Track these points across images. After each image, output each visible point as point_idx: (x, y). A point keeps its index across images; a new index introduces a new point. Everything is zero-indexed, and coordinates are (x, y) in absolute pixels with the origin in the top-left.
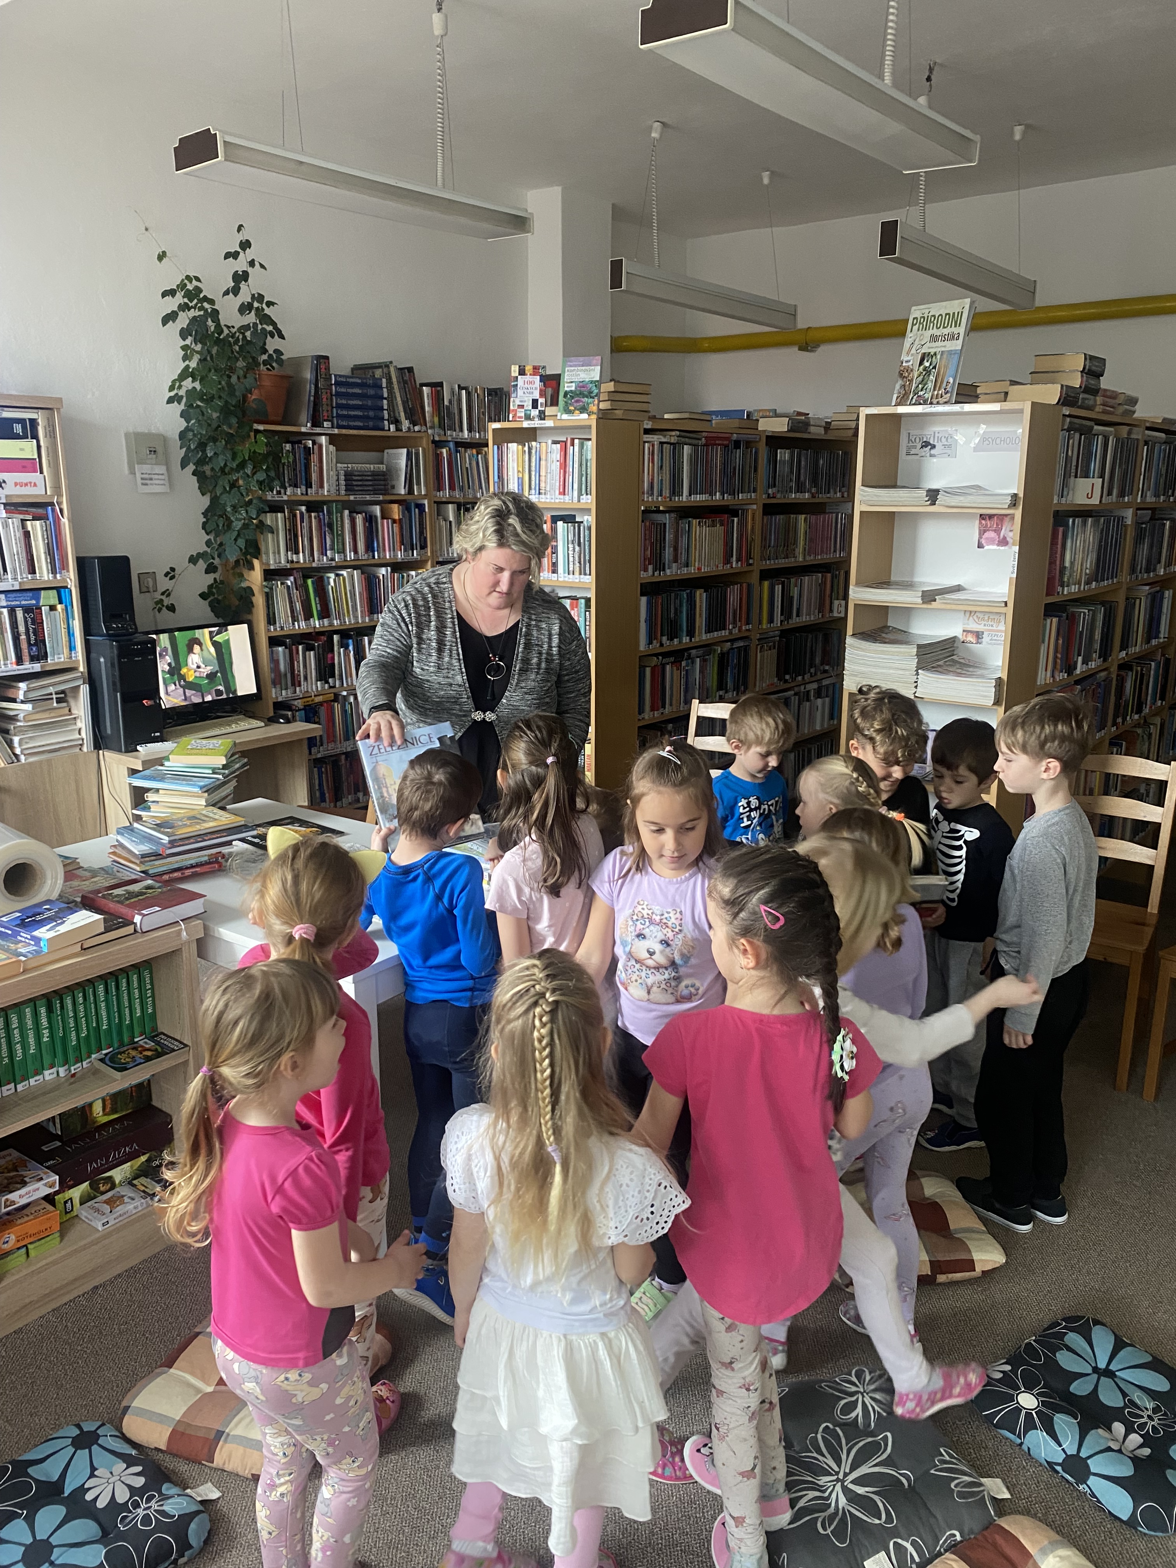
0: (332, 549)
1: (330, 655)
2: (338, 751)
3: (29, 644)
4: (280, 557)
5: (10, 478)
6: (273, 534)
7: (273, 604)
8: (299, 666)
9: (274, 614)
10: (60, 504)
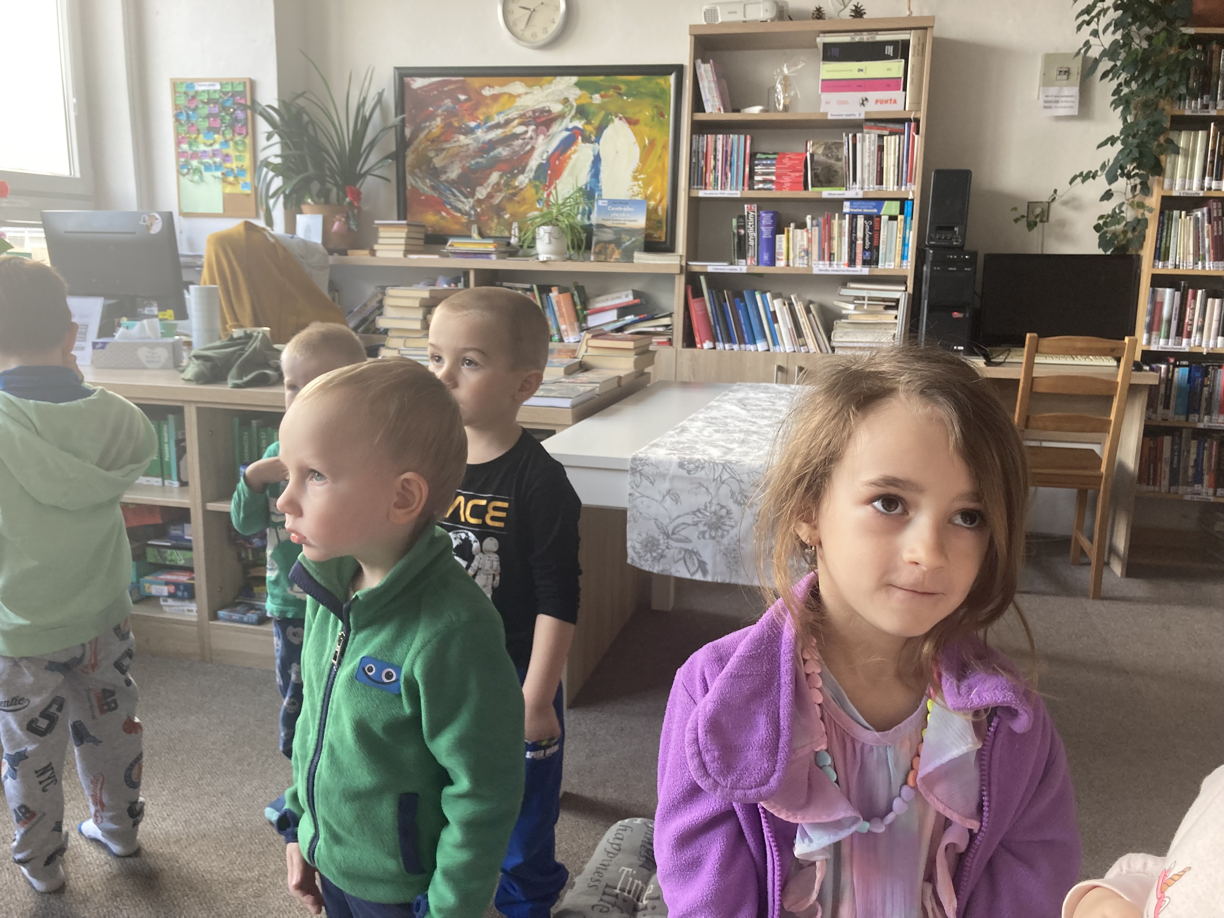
3: (864, 249)
4: (1191, 183)
5: (872, 95)
6: (1186, 156)
7: (1168, 236)
8: (1193, 314)
9: (1167, 249)
10: (917, 121)
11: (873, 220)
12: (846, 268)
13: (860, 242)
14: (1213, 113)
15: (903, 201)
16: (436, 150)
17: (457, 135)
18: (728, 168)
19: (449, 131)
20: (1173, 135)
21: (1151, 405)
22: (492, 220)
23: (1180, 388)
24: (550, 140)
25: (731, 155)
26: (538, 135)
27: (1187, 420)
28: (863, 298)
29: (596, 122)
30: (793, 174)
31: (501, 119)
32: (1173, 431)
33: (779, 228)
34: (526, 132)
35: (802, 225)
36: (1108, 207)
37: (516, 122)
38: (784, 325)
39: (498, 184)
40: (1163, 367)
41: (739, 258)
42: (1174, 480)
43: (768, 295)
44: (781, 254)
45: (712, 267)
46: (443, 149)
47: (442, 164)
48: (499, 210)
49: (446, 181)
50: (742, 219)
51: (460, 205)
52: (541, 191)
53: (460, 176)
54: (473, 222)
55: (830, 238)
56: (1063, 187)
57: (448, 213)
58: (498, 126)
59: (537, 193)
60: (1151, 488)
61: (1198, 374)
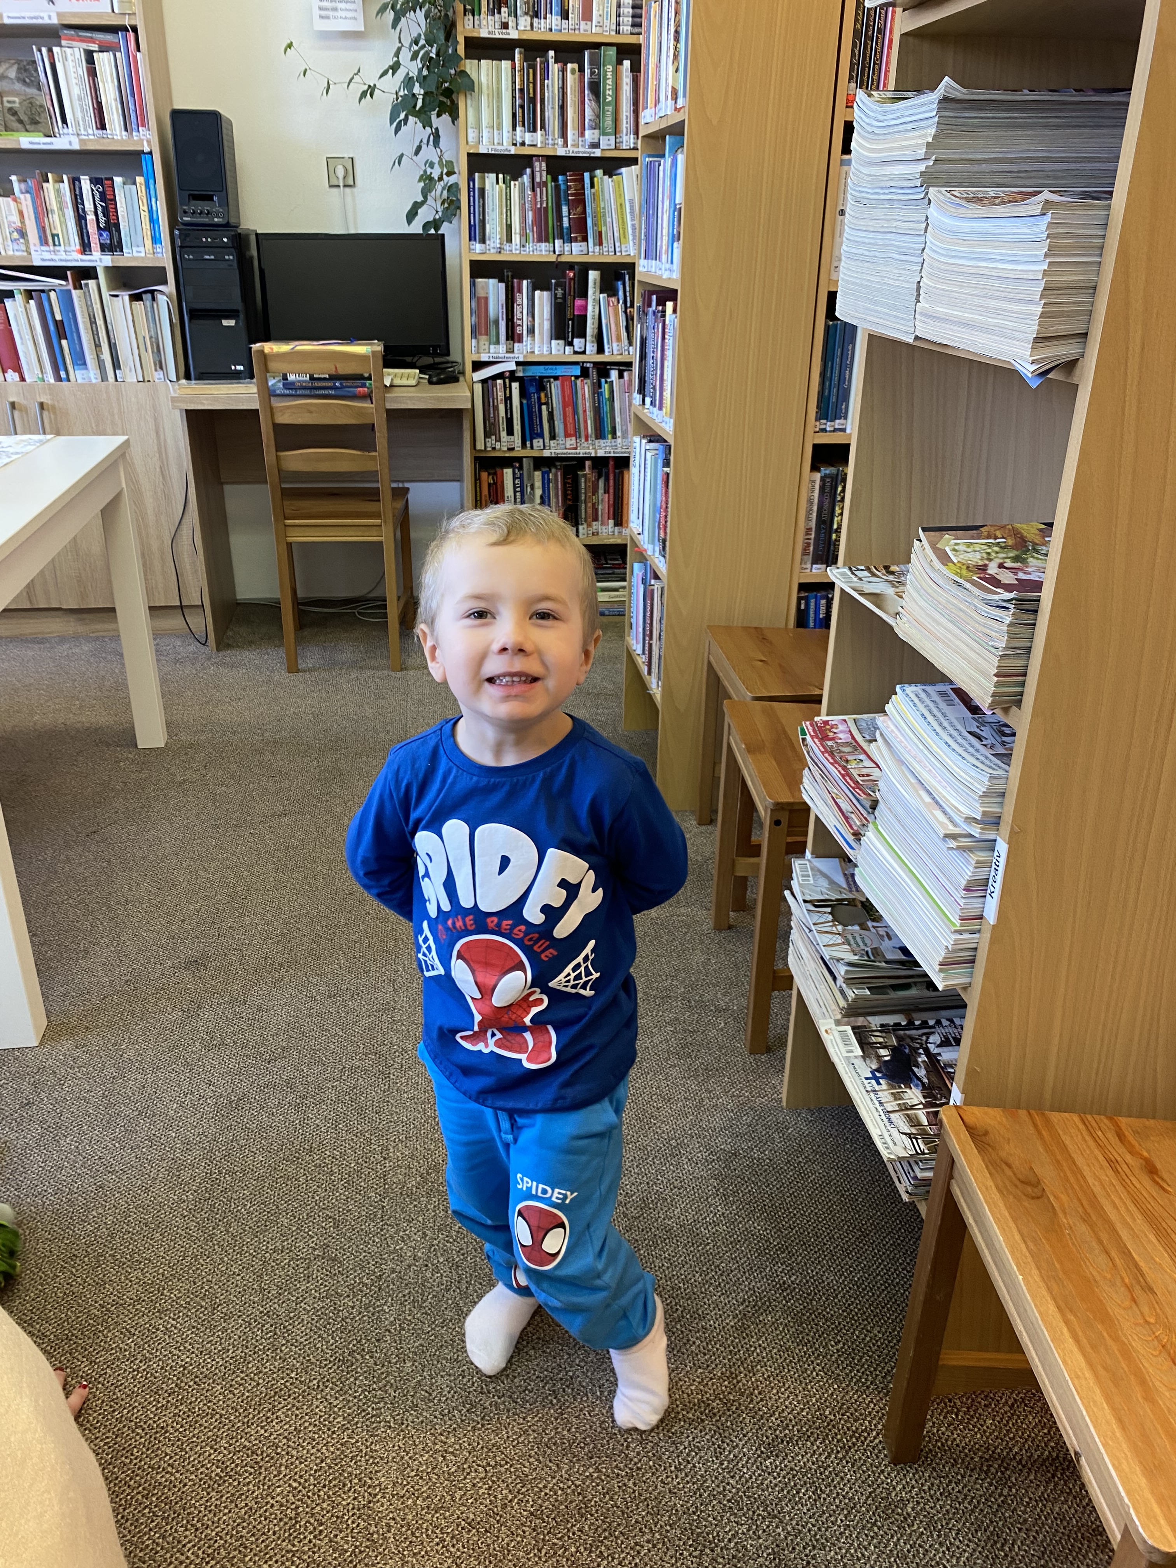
0: (596, 126)
1: (579, 302)
2: (581, 452)
3: (99, 228)
4: (500, 135)
6: (490, 99)
7: (482, 214)
8: (521, 312)
9: (483, 227)
10: (134, 29)
11: (102, 185)
12: (80, 256)
13: (91, 217)
14: (515, 35)
20: (469, 66)
32: (514, 462)
55: (48, 211)
61: (533, 389)
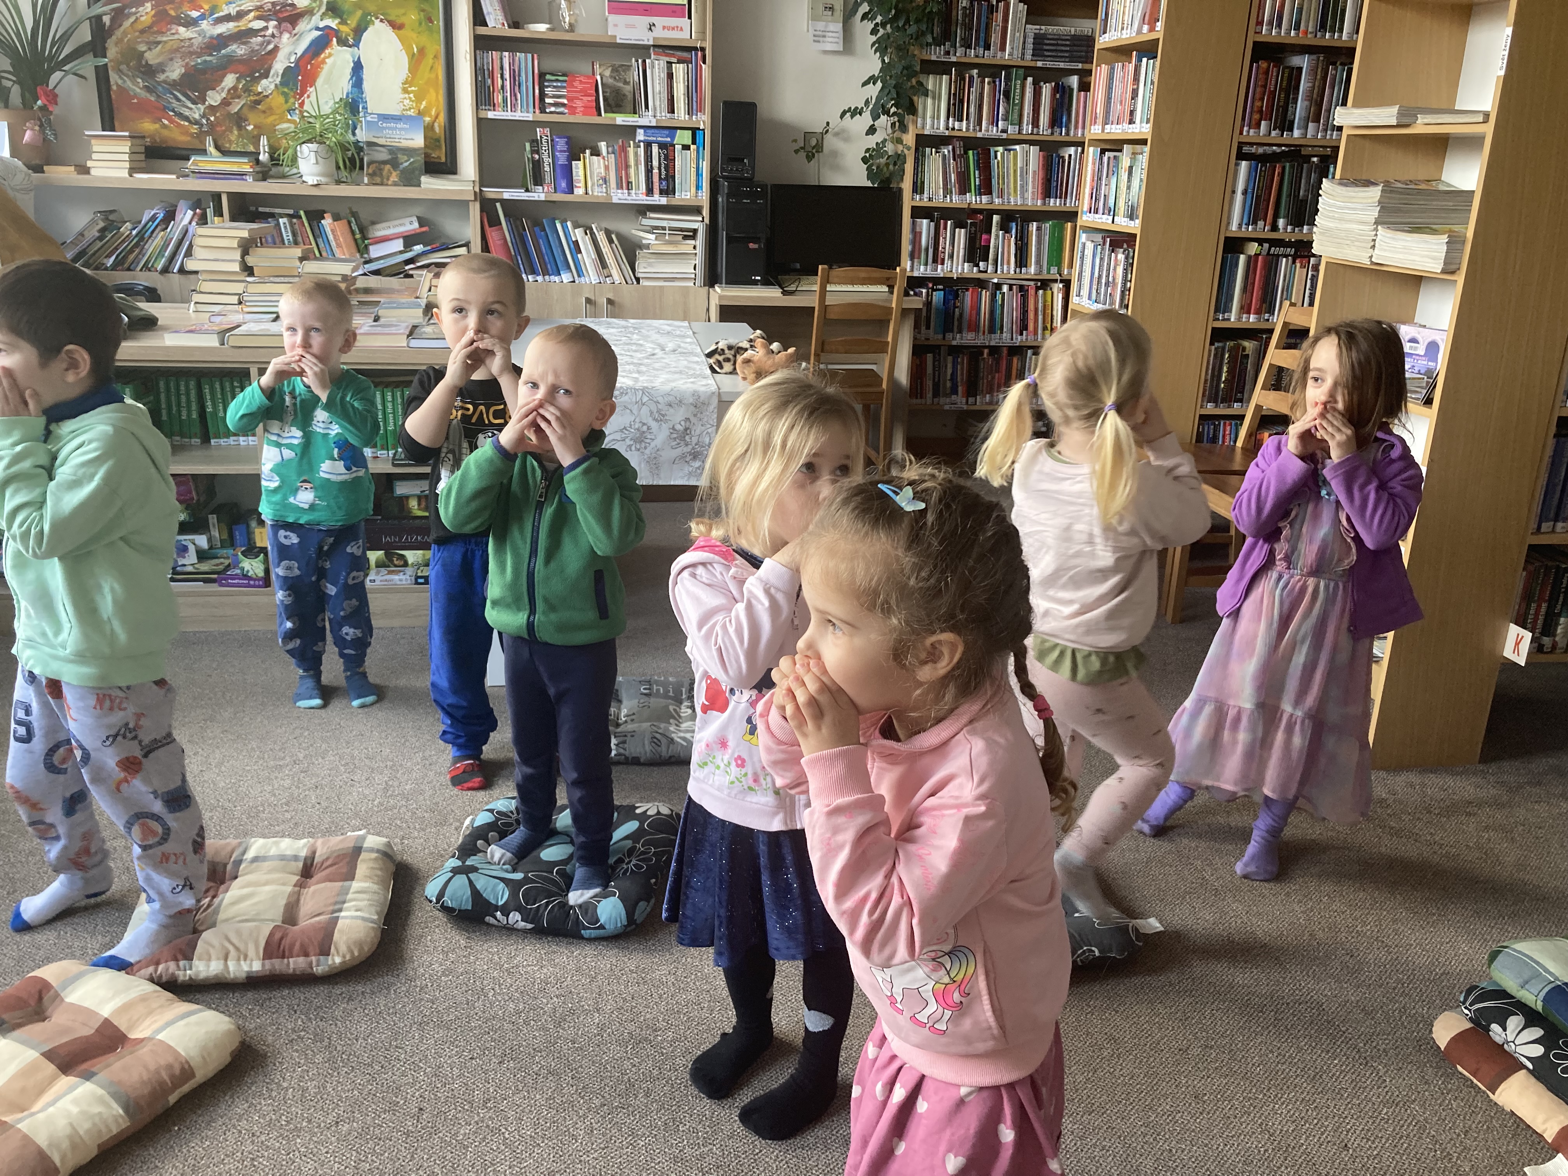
0: (1006, 119)
1: (984, 237)
3: (660, 178)
4: (939, 123)
5: (659, 21)
6: (934, 98)
7: (923, 172)
8: (945, 243)
9: (923, 183)
10: (703, 49)
11: (667, 148)
12: (645, 197)
13: (656, 171)
14: (954, 59)
15: (694, 131)
16: (147, 43)
17: (174, 26)
18: (517, 88)
19: (163, 19)
20: (922, 78)
21: (917, 326)
22: (231, 132)
23: (937, 309)
24: (298, 40)
25: (519, 75)
26: (281, 33)
27: (944, 338)
28: (664, 228)
29: (353, 22)
30: (585, 98)
31: (232, 10)
32: (934, 349)
33: (574, 155)
34: (266, 28)
35: (596, 153)
36: (872, 141)
37: (252, 14)
38: (587, 256)
39: (235, 88)
40: (924, 291)
41: (536, 184)
42: (936, 394)
43: (569, 224)
44: (579, 182)
45: (508, 194)
46: (159, 43)
47: (157, 61)
48: (239, 120)
49: (165, 82)
50: (536, 144)
51: (187, 113)
52: (292, 100)
53: (183, 76)
54: (208, 133)
55: (627, 167)
56: (835, 121)
57: (171, 121)
58: (228, 18)
59: (286, 102)
60: (919, 401)
61: (951, 297)
